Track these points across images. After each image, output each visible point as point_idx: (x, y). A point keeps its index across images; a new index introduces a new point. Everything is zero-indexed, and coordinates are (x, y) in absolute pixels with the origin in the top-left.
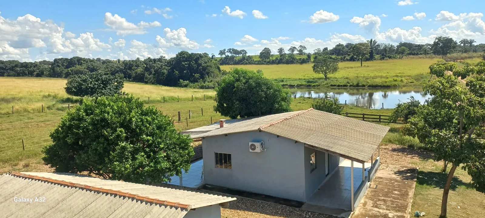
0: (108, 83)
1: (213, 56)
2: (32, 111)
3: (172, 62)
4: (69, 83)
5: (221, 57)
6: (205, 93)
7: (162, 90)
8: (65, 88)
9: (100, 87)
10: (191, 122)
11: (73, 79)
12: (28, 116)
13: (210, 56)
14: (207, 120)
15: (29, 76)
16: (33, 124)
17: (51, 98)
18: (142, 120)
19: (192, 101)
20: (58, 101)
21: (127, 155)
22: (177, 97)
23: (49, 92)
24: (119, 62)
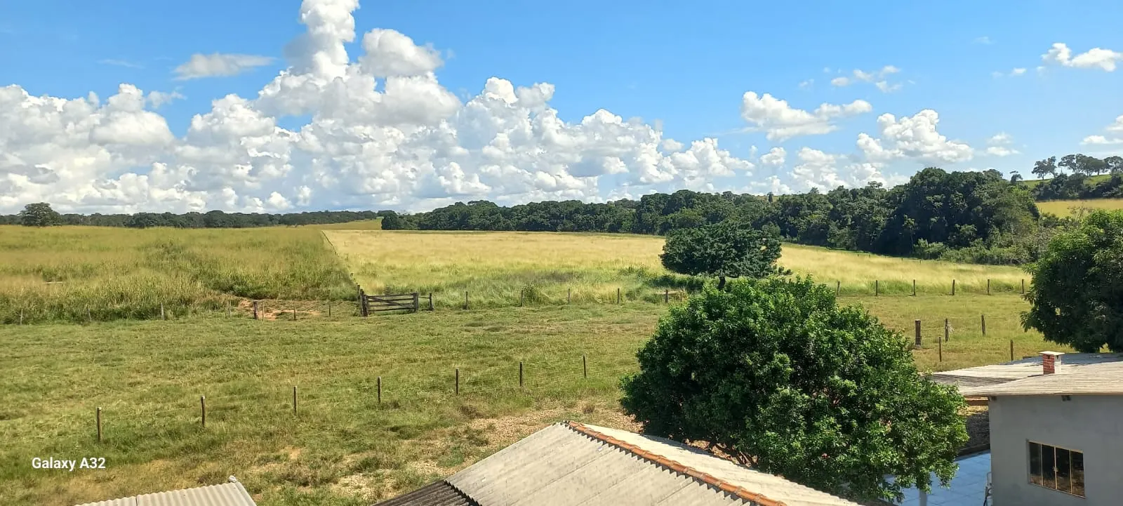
0: (747, 246)
1: (1014, 178)
2: (599, 300)
3: (900, 196)
4: (670, 245)
5: (1041, 179)
6: (991, 276)
7: (873, 264)
8: (661, 256)
9: (730, 255)
10: (949, 351)
11: (678, 238)
12: (593, 310)
13: (1008, 177)
14: (999, 349)
15: (597, 231)
16: (601, 326)
17: (634, 275)
18: (832, 340)
19: (953, 294)
20: (646, 283)
21: (795, 419)
22: (913, 285)
23: (631, 263)
24: (770, 199)
